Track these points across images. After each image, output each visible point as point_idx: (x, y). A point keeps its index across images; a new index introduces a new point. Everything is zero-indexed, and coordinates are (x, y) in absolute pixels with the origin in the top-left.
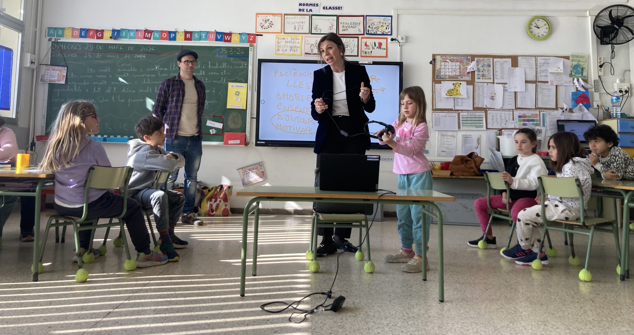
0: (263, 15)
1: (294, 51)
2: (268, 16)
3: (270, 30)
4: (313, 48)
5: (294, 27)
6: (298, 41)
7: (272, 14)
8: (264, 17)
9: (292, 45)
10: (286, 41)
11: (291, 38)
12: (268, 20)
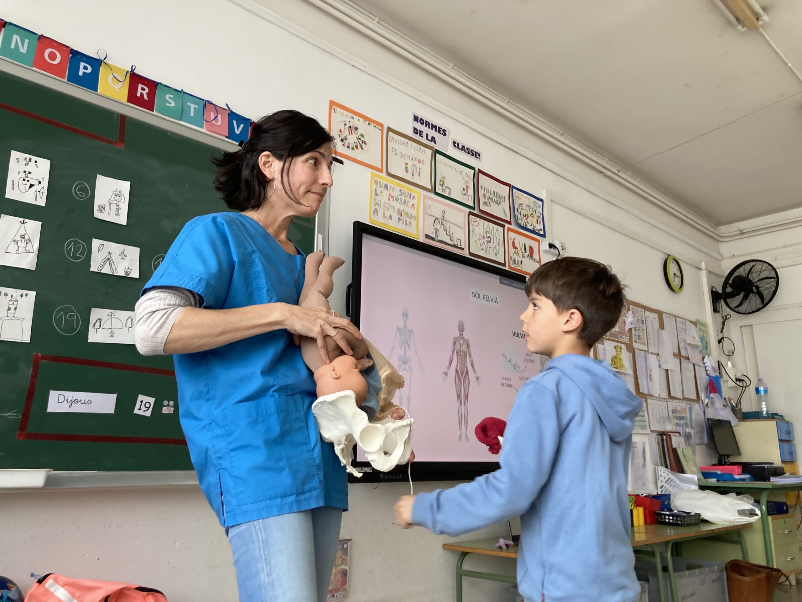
0: (345, 112)
1: (406, 224)
2: (356, 118)
3: (357, 154)
4: (438, 227)
5: (405, 166)
6: (412, 202)
7: (366, 118)
8: (346, 116)
9: (402, 207)
10: (391, 196)
11: (400, 190)
12: (356, 129)
